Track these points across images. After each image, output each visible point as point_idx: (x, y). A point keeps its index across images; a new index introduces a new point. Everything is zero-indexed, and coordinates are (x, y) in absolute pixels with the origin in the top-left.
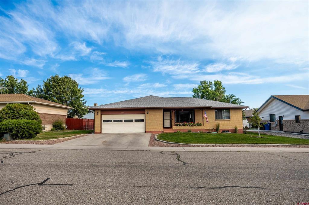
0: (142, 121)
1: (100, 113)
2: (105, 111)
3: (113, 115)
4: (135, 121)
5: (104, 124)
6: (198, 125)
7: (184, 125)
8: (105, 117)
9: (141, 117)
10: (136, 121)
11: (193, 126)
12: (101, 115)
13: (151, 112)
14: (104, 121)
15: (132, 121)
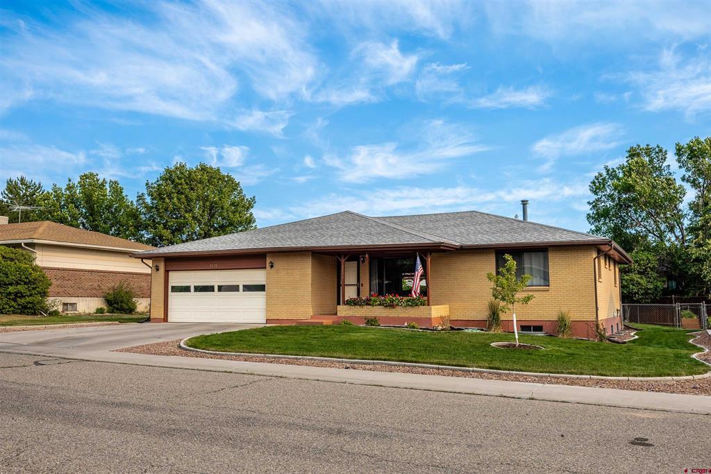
0: (261, 288)
1: (162, 266)
3: (193, 273)
4: (243, 291)
5: (174, 298)
7: (368, 304)
8: (177, 278)
9: (256, 276)
10: (248, 288)
11: (392, 307)
12: (167, 272)
13: (280, 264)
14: (175, 289)
15: (237, 288)
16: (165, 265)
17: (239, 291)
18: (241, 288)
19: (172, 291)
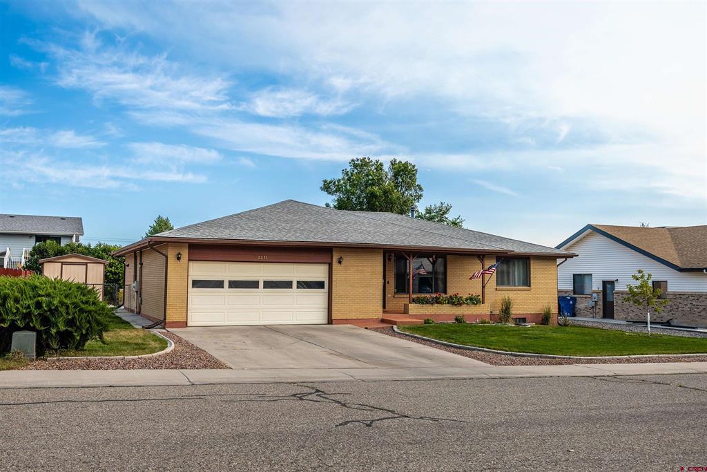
0: (320, 285)
1: (185, 254)
2: (202, 249)
3: (227, 265)
4: (298, 288)
5: (196, 296)
6: (473, 303)
8: (199, 270)
9: (317, 272)
10: (303, 285)
11: (461, 305)
12: (189, 261)
13: (349, 260)
14: (197, 284)
15: (288, 285)
16: (189, 253)
17: (291, 288)
18: (295, 285)
19: (193, 287)
